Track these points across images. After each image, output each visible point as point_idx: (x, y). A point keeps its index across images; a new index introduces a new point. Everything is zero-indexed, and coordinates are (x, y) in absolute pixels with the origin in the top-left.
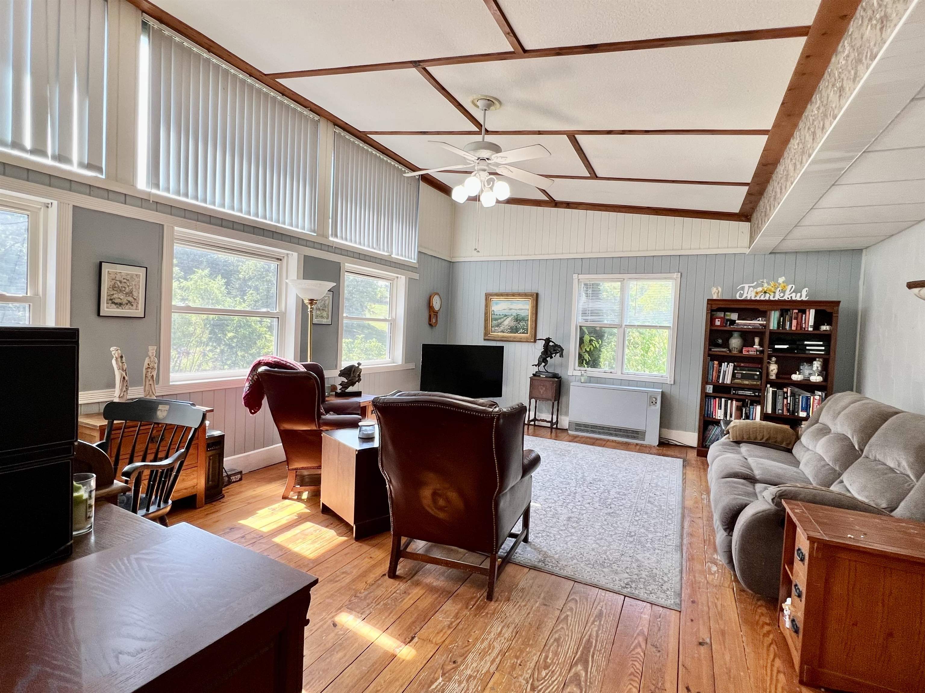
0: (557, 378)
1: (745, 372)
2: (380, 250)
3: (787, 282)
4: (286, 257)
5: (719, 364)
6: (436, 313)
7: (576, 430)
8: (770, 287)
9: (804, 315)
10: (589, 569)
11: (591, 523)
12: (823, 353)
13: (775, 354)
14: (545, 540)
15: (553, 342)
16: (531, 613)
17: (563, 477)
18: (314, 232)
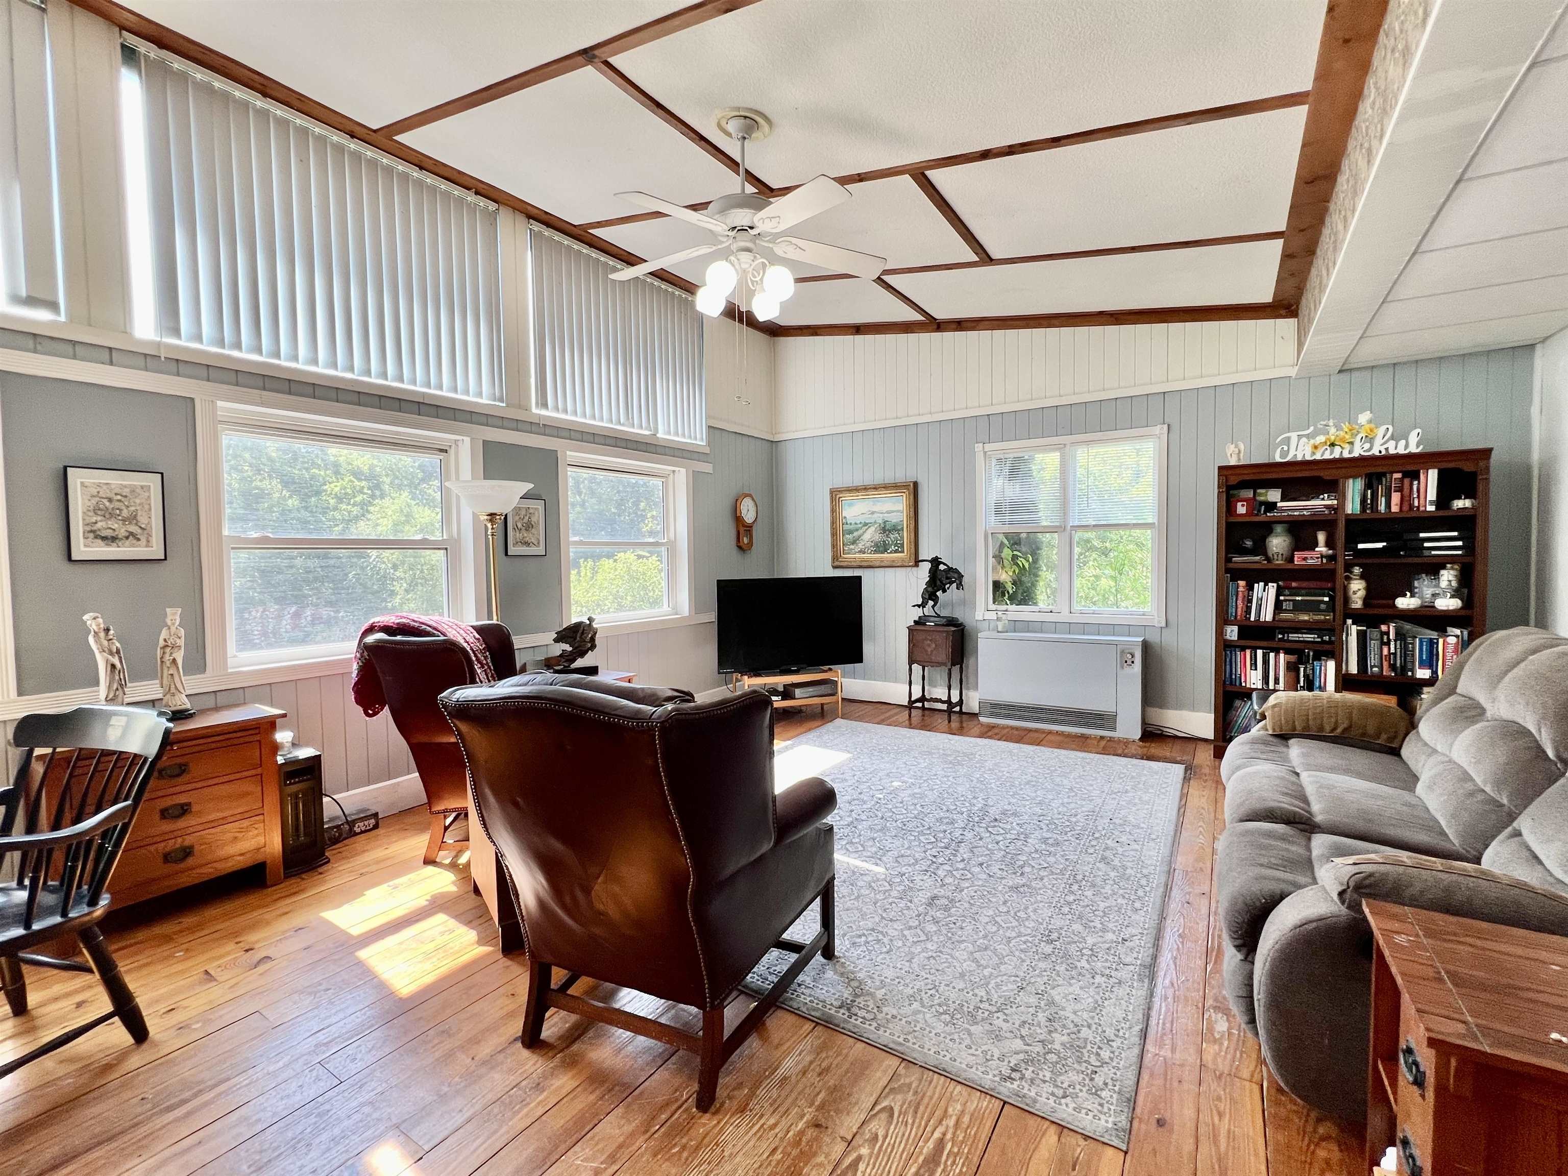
0: (954, 625)
1: (1300, 598)
2: (633, 426)
3: (1376, 422)
4: (454, 446)
5: (1247, 585)
6: (749, 529)
7: (993, 715)
8: (1342, 434)
9: (1416, 483)
10: (940, 1027)
11: (975, 909)
12: (1460, 552)
13: (1360, 561)
14: (870, 952)
15: (945, 564)
16: (780, 1150)
17: (945, 808)
18: (501, 400)
